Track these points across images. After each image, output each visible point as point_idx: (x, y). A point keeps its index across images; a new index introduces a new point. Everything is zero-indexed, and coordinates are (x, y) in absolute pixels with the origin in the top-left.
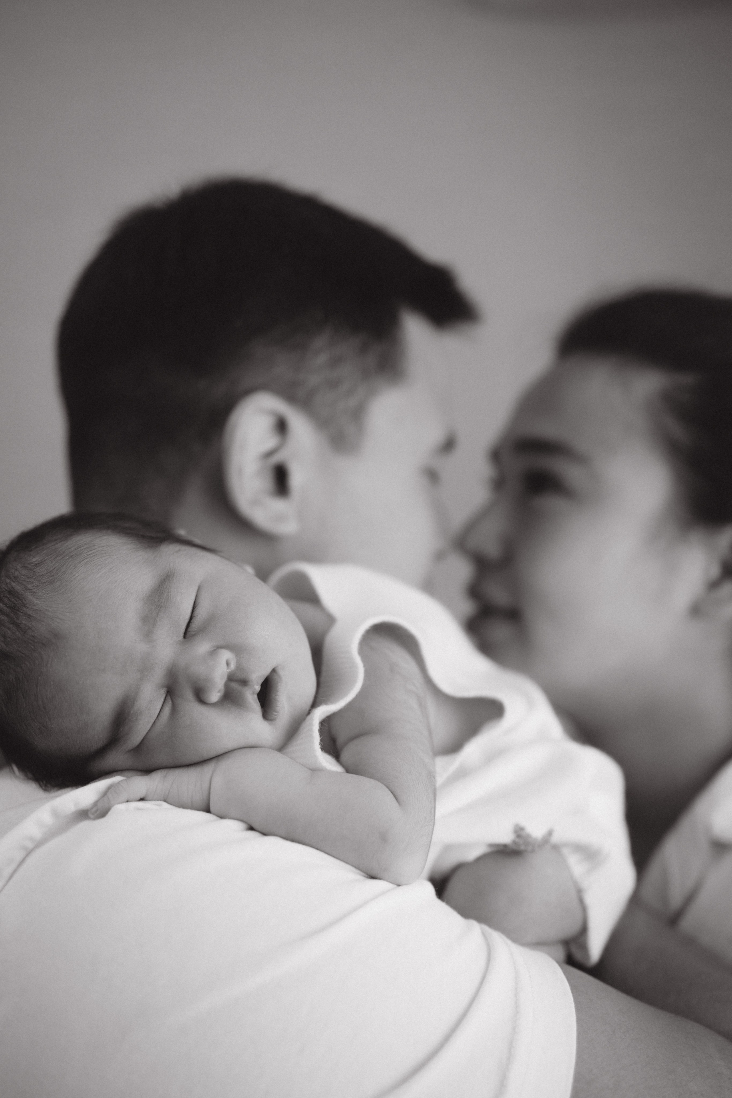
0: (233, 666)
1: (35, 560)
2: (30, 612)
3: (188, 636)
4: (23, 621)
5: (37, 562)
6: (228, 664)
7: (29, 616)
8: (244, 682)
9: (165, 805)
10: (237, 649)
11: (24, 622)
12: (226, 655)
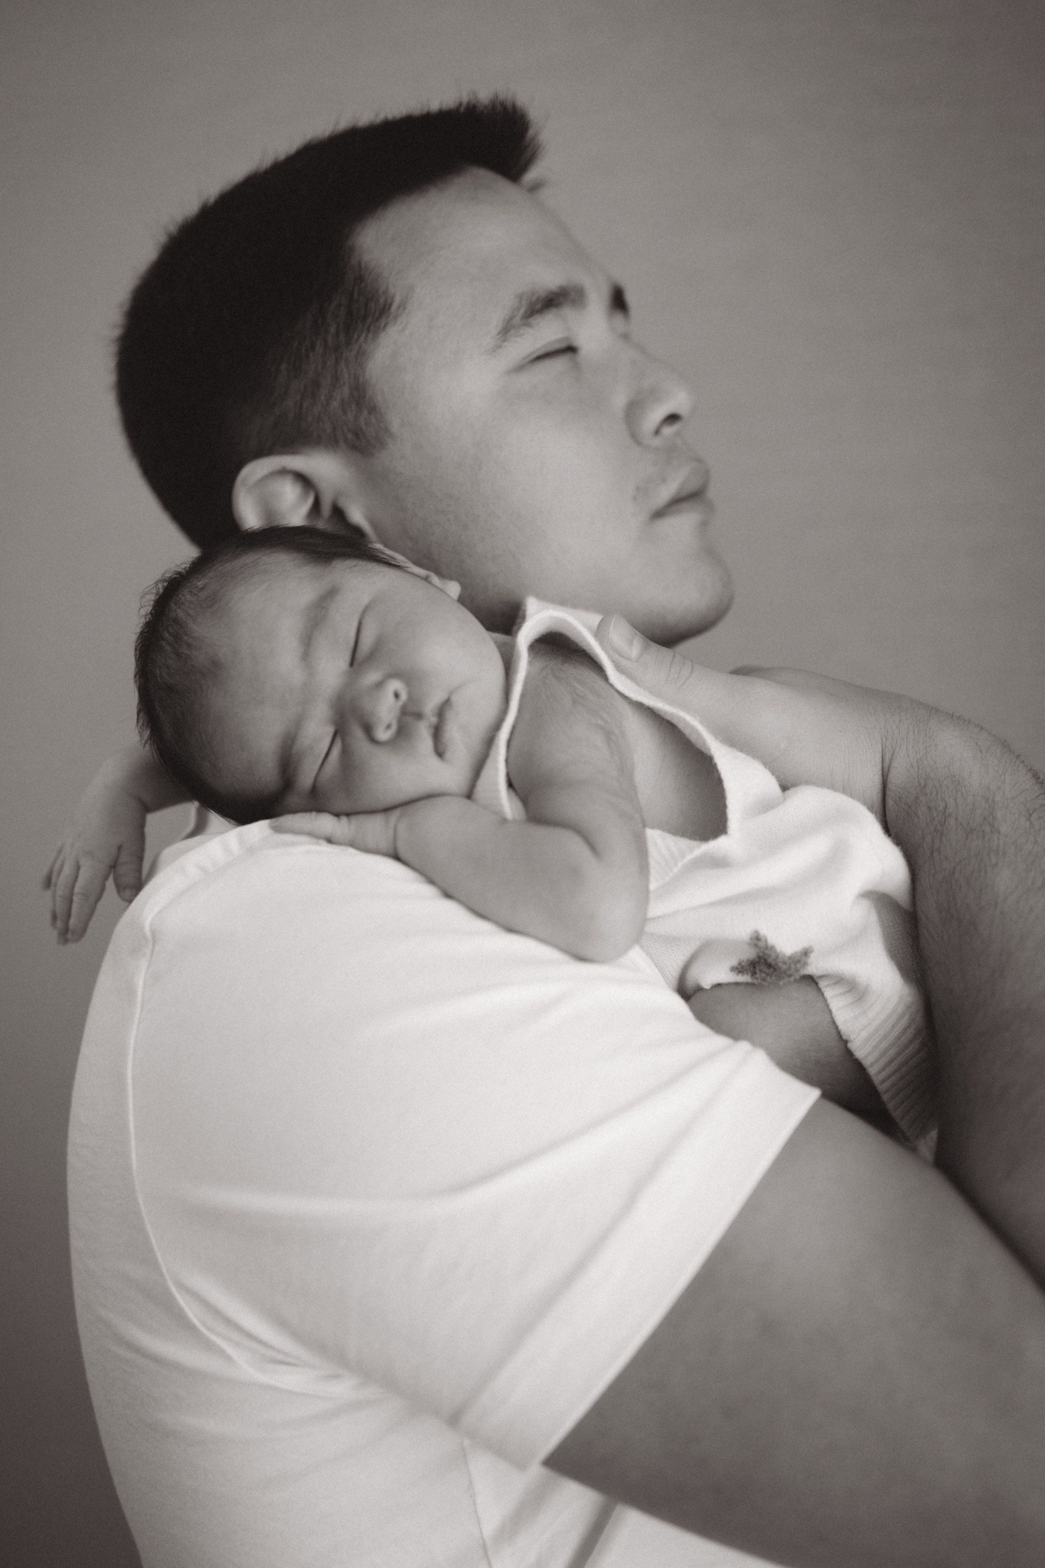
0: (404, 697)
1: (200, 584)
2: (190, 641)
3: (356, 663)
4: (184, 650)
5: (202, 586)
6: (397, 695)
7: (189, 645)
8: (419, 716)
9: (352, 851)
10: (409, 677)
11: (185, 652)
12: (395, 685)
